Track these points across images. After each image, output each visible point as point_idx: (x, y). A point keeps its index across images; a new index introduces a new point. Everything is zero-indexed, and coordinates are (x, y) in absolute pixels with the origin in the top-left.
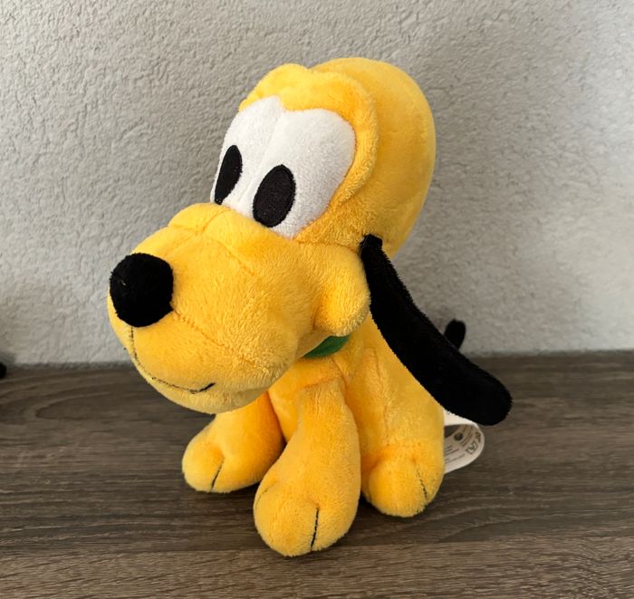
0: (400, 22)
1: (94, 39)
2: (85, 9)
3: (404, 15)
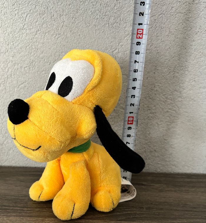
0: (113, 52)
1: (12, 53)
2: (10, 43)
3: (114, 50)
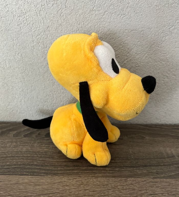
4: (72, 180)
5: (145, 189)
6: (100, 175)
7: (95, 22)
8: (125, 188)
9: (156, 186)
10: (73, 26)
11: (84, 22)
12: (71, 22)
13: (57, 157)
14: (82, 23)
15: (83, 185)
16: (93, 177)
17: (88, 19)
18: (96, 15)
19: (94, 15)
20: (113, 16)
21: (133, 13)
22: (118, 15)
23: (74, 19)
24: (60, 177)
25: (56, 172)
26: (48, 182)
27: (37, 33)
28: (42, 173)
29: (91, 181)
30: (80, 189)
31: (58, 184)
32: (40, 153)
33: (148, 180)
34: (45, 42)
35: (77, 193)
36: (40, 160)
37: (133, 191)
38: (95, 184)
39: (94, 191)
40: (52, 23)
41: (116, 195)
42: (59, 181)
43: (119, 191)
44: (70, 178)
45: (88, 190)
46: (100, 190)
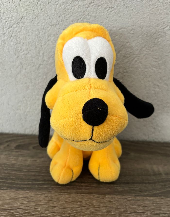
4: (40, 195)
5: (124, 207)
6: (74, 191)
7: (78, 15)
8: (101, 205)
9: (138, 204)
10: (52, 18)
11: (65, 14)
12: (50, 13)
13: (25, 170)
14: (63, 16)
15: (53, 201)
16: (65, 193)
17: (70, 11)
18: (80, 6)
19: (77, 6)
20: (99, 9)
21: (123, 7)
22: (106, 8)
23: (54, 10)
24: (26, 192)
25: (22, 186)
26: (10, 197)
27: (9, 25)
28: (5, 186)
29: (62, 197)
30: (49, 206)
31: (23, 199)
32: (6, 165)
33: (129, 198)
34: (19, 36)
35: (45, 209)
36: (5, 173)
37: (110, 209)
38: (67, 200)
39: (64, 208)
40: (27, 13)
41: (91, 212)
42: (25, 196)
43: (95, 209)
44: (38, 193)
45: (57, 206)
46: (72, 207)
